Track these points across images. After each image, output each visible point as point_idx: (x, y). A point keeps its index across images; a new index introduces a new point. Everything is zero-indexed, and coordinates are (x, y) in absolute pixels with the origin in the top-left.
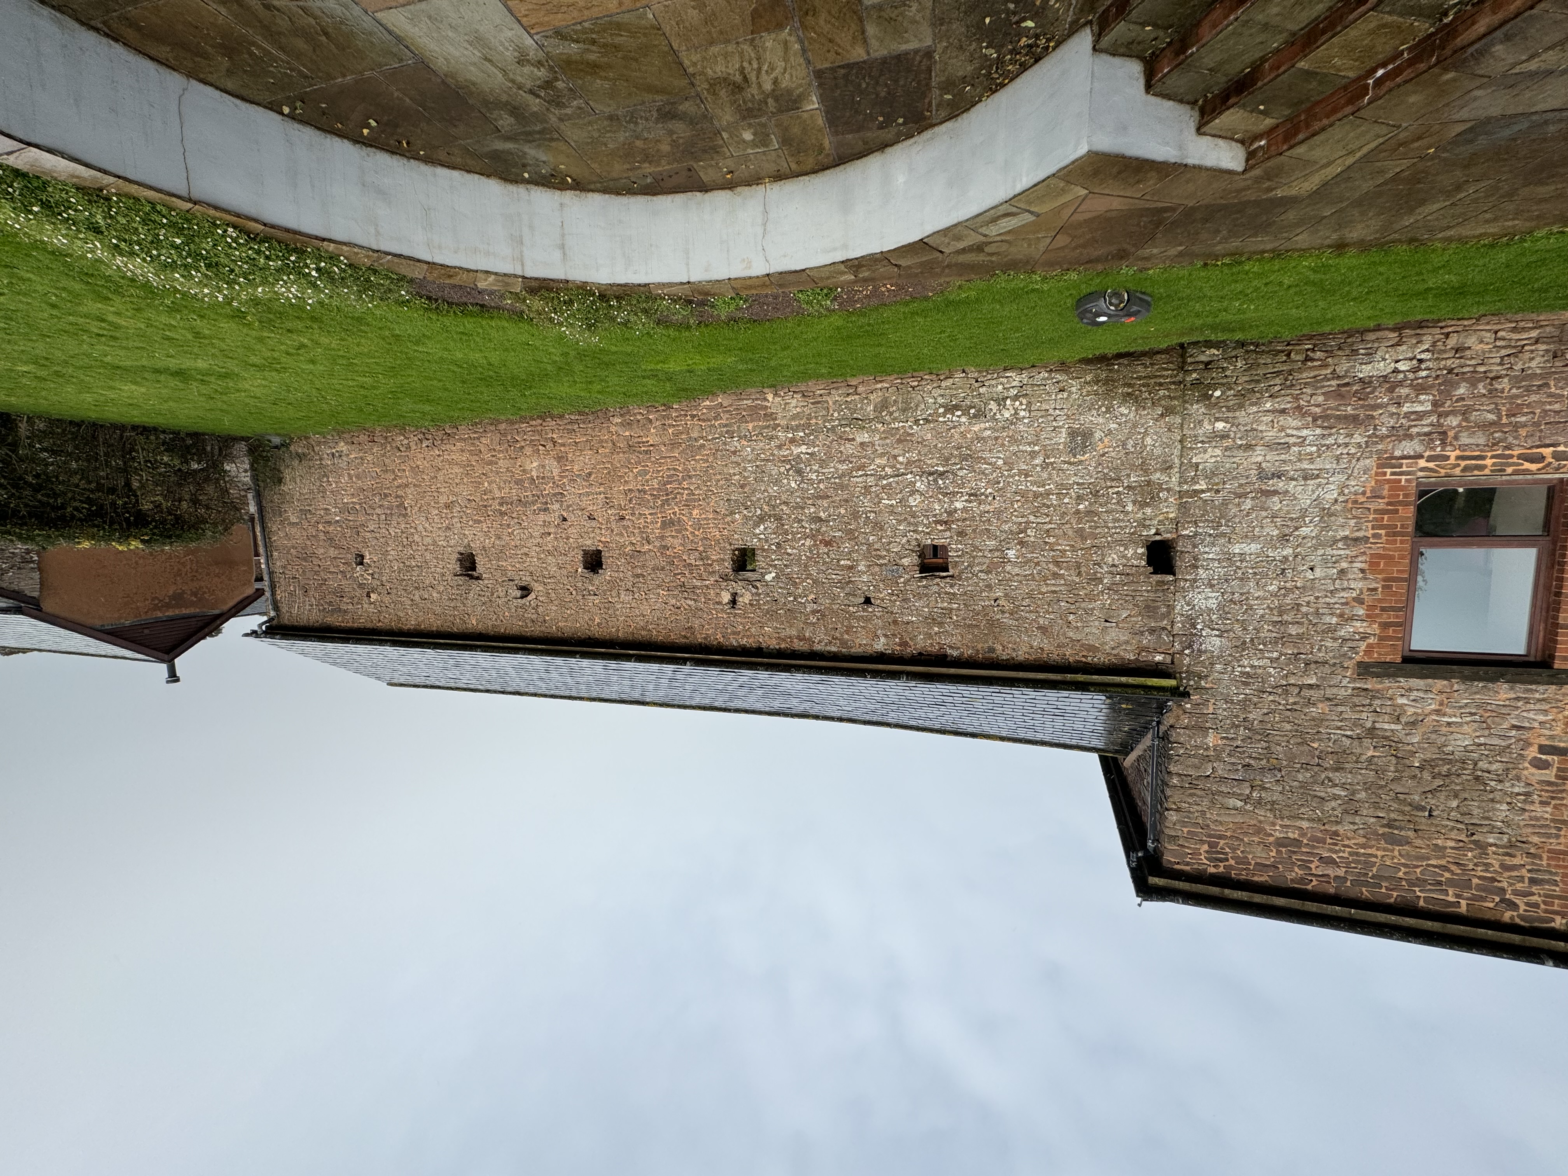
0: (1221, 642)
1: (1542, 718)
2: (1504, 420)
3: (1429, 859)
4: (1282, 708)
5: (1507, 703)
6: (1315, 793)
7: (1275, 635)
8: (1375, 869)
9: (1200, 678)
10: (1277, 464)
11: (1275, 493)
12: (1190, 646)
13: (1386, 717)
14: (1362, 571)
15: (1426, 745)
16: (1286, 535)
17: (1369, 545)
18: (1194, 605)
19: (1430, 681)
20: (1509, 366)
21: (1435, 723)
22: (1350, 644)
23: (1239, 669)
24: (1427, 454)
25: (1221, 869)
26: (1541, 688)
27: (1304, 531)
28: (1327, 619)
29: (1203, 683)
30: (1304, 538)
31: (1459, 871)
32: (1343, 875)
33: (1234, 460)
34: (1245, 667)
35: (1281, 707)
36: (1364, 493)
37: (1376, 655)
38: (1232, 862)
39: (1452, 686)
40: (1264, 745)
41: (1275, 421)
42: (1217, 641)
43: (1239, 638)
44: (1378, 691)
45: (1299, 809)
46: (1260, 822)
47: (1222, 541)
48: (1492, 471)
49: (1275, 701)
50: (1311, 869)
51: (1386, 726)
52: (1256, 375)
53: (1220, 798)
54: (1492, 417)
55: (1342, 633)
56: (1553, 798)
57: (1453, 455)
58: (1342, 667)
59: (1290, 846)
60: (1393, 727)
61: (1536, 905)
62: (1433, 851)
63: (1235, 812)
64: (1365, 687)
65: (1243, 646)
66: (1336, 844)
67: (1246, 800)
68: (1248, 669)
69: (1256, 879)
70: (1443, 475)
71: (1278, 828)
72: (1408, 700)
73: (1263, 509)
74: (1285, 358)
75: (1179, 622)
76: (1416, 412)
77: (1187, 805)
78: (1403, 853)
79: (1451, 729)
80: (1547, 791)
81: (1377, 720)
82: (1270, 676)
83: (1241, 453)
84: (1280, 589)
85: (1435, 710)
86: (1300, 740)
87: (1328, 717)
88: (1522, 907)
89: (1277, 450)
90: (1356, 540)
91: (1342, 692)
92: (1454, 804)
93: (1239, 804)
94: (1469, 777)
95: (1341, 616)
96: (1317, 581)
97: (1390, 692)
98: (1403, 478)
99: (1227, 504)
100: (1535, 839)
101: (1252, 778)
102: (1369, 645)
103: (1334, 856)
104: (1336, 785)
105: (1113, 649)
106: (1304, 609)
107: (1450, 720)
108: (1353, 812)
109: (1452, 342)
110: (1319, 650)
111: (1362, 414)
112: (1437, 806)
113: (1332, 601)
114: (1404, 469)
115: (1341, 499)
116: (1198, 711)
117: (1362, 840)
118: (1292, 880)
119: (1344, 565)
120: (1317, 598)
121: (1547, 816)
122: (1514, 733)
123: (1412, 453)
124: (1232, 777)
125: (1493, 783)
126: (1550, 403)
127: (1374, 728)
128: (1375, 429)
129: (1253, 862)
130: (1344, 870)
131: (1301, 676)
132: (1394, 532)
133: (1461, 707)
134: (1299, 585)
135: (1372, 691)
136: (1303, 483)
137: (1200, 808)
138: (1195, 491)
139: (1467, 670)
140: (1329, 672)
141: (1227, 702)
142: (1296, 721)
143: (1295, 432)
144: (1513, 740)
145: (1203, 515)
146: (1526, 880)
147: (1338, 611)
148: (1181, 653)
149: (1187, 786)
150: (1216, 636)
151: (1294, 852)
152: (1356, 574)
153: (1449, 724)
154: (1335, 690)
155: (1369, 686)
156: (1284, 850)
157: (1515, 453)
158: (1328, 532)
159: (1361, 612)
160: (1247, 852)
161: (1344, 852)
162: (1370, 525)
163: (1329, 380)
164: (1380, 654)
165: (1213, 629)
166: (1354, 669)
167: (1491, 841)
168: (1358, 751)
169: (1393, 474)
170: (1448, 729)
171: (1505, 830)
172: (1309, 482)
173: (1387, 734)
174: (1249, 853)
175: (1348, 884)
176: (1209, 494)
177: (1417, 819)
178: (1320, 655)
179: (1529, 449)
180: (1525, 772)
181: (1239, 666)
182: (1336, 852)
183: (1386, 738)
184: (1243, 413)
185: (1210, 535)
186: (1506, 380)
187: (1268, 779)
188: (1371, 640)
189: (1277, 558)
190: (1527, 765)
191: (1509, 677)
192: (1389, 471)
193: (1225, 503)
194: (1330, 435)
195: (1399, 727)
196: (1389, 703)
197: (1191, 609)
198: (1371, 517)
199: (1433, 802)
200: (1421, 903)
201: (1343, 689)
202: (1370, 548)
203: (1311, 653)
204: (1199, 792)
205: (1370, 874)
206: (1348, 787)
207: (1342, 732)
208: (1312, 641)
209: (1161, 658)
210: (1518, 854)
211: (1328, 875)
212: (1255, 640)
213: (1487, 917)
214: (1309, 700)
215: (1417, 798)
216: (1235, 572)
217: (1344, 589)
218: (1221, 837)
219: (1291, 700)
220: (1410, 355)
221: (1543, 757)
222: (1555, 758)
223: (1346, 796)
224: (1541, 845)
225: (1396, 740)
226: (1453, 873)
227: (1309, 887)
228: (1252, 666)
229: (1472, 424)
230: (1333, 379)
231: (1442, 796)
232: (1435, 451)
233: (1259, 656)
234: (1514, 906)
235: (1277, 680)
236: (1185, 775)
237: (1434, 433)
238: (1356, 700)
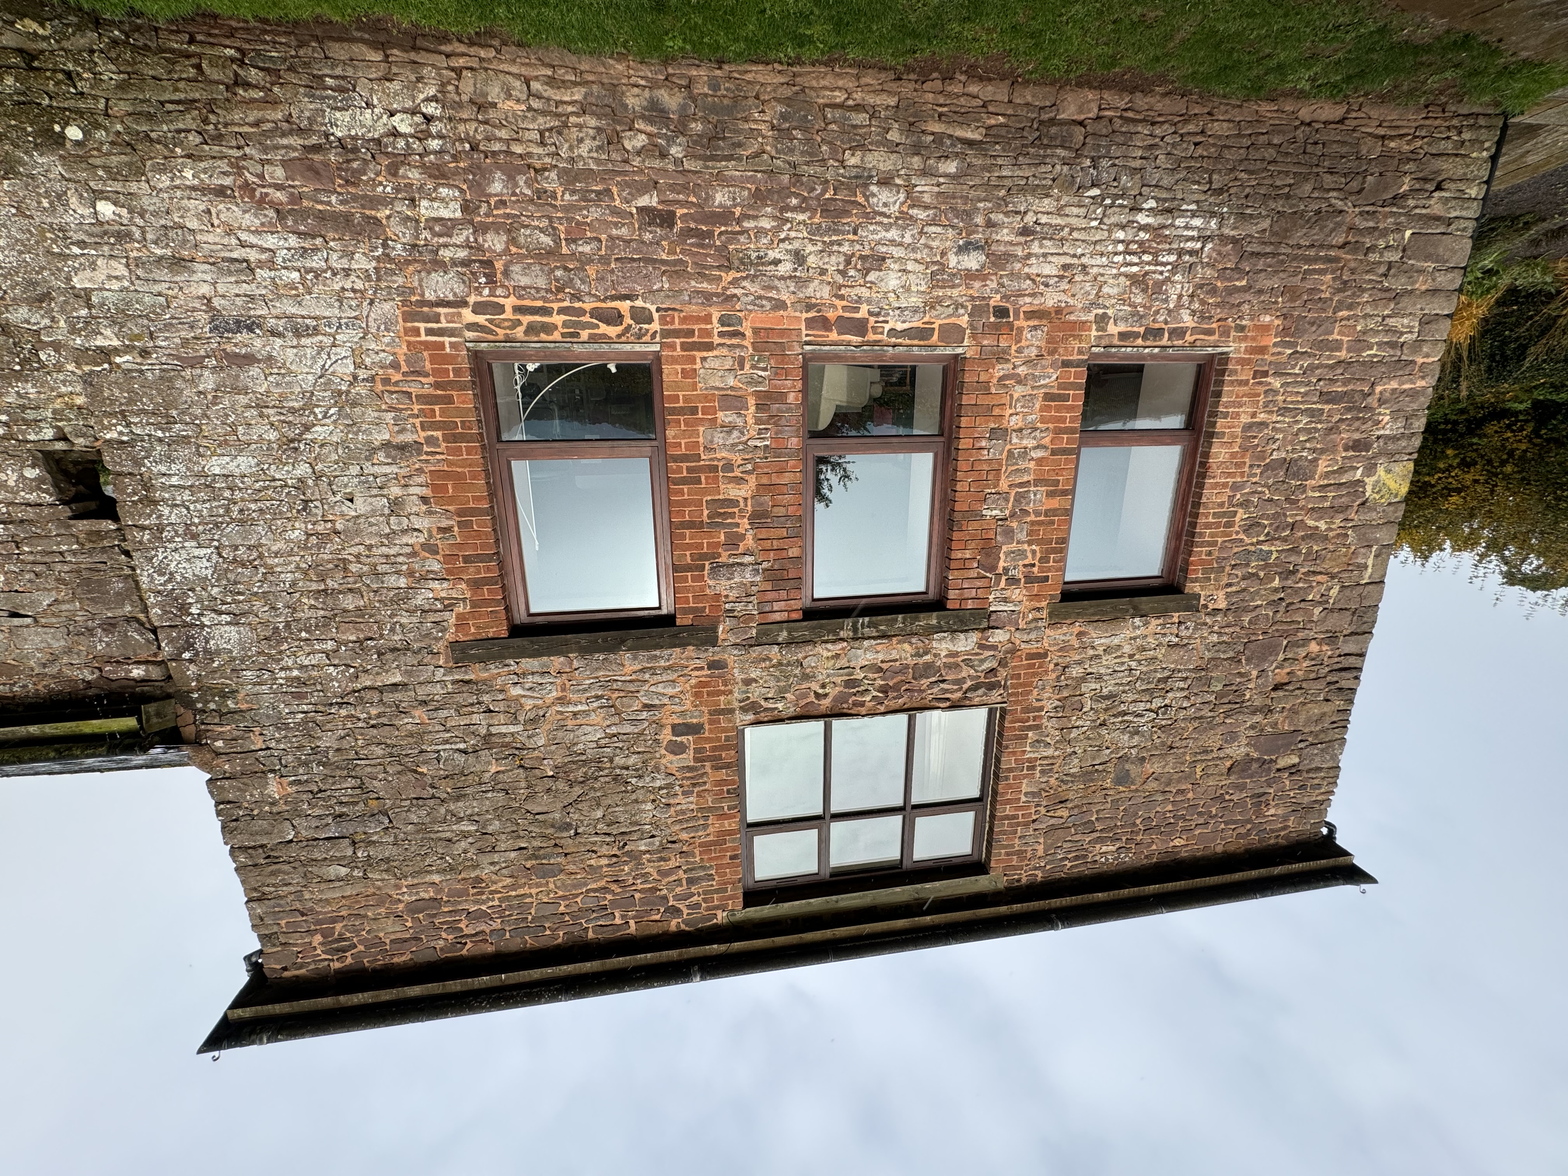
0: (239, 633)
1: (670, 691)
2: (565, 250)
3: (586, 885)
4: (364, 725)
5: (634, 677)
6: (439, 835)
7: (322, 613)
8: (533, 911)
9: (224, 696)
10: (239, 301)
11: (250, 359)
12: (189, 646)
13: (502, 716)
14: (424, 500)
15: (554, 747)
16: (292, 441)
17: (424, 457)
18: (171, 574)
19: (545, 658)
20: (553, 149)
21: (559, 717)
22: (432, 617)
23: (283, 674)
24: (472, 299)
25: (349, 961)
26: (666, 652)
27: (319, 432)
28: (392, 581)
29: (230, 703)
30: (322, 446)
31: (620, 890)
32: (500, 927)
33: (156, 288)
34: (290, 669)
35: (360, 724)
36: (395, 365)
37: (473, 630)
38: (361, 948)
39: (571, 663)
40: (351, 782)
41: (213, 211)
42: (232, 632)
43: (265, 624)
44: (484, 682)
45: (423, 860)
46: (379, 888)
47: (185, 452)
48: (563, 335)
49: (353, 716)
50: (461, 930)
51: (503, 729)
52: (143, 101)
53: (314, 869)
54: (546, 240)
55: (419, 601)
56: (694, 785)
57: (509, 302)
58: (431, 653)
59: (426, 909)
60: (512, 729)
61: (697, 906)
62: (588, 873)
63: (341, 883)
64: (467, 677)
65: (274, 637)
66: (483, 893)
67: (351, 863)
68: (295, 673)
69: (396, 960)
70: (501, 337)
71: (405, 890)
72: (523, 689)
73: (238, 390)
74: (192, 72)
75: (154, 606)
76: (442, 219)
77: (273, 889)
78: (559, 884)
79: (578, 722)
80: (688, 778)
81: (491, 722)
82: (332, 680)
83: (164, 274)
84: (309, 535)
85: (558, 699)
86: (400, 768)
87: (430, 728)
88: (686, 911)
89: (230, 273)
90: (402, 448)
91: (438, 689)
92: (599, 814)
93: (343, 871)
94: (607, 779)
95: (411, 573)
96: (362, 520)
97: (499, 681)
98: (447, 340)
99: (170, 379)
100: (684, 836)
101: (351, 832)
102: (459, 617)
103: (484, 908)
104: (461, 819)
105: (44, 666)
106: (354, 568)
107: (576, 709)
108: (489, 849)
109: (468, 86)
110: (392, 630)
111: (356, 210)
112: (582, 822)
113: (392, 552)
114: (444, 324)
115: (362, 374)
116: (239, 749)
117: (509, 881)
118: (441, 949)
119: (395, 491)
120: (369, 547)
121: (692, 806)
122: (644, 715)
123: (451, 297)
124: (324, 836)
125: (634, 781)
126: (616, 225)
127: (491, 735)
128: (385, 245)
129: (388, 941)
130: (499, 921)
131: (378, 674)
132: (454, 435)
133: (585, 690)
134: (339, 526)
135: (476, 683)
136: (295, 343)
137: (291, 889)
138: (101, 350)
139: (584, 639)
140: (415, 663)
141: (279, 729)
142: (389, 742)
143: (253, 239)
144: (646, 724)
145: (131, 401)
146: (684, 882)
147: (405, 567)
148: (177, 658)
149: (263, 861)
150: (228, 623)
151: (434, 916)
152: (414, 506)
153: (575, 714)
154: (428, 689)
155: (472, 677)
156: (421, 916)
157: (588, 306)
158: (356, 434)
159: (436, 567)
160: (375, 931)
161: (493, 900)
162: (417, 421)
163: (283, 135)
164: (478, 628)
165: (220, 613)
166: (447, 655)
167: (643, 848)
168: (478, 768)
169: (430, 332)
170: (574, 722)
171: (654, 833)
172: (304, 341)
173: (507, 740)
174: (378, 930)
175: (508, 935)
176: (127, 357)
177: (562, 841)
178: (396, 638)
179: (603, 301)
180: (664, 761)
181: (282, 669)
182: (484, 902)
183: (506, 745)
184: (144, 185)
185: (160, 440)
186: (553, 175)
187: (373, 829)
188: (460, 609)
189: (290, 482)
190: (663, 752)
191: (629, 643)
192: (422, 326)
193: (166, 379)
194: (316, 250)
195: (520, 728)
196: (501, 697)
197: (169, 580)
198: (416, 408)
199: (576, 816)
200: (591, 935)
201: (438, 685)
202: (427, 461)
203: (382, 636)
204: (286, 867)
205: (530, 917)
206: (476, 818)
207: (453, 746)
208: (378, 617)
209: (142, 673)
210: (672, 856)
211: (483, 932)
212: (293, 624)
213: (655, 932)
214: (397, 707)
215: (557, 816)
216: (228, 510)
217: (404, 532)
218: (334, 920)
219: (374, 712)
220: (409, 104)
221: (679, 739)
222: (690, 738)
223: (477, 831)
224: (692, 841)
225: (519, 746)
226: (614, 894)
227: (464, 952)
228: (302, 667)
229: (524, 251)
230: (291, 132)
231: (584, 806)
232: (480, 294)
233: (307, 649)
234: (677, 911)
235: (344, 686)
236: (254, 848)
237: (475, 261)
238: (459, 698)
